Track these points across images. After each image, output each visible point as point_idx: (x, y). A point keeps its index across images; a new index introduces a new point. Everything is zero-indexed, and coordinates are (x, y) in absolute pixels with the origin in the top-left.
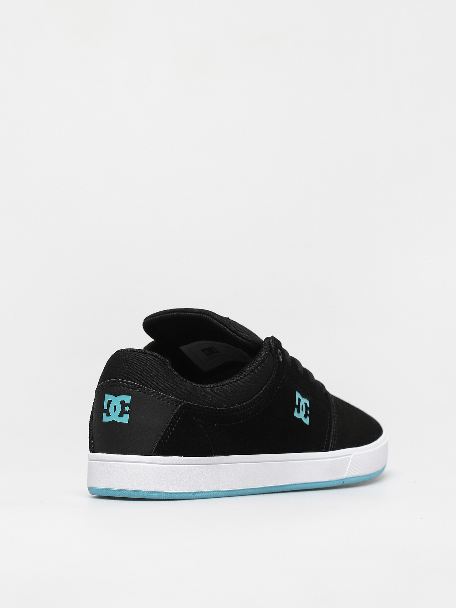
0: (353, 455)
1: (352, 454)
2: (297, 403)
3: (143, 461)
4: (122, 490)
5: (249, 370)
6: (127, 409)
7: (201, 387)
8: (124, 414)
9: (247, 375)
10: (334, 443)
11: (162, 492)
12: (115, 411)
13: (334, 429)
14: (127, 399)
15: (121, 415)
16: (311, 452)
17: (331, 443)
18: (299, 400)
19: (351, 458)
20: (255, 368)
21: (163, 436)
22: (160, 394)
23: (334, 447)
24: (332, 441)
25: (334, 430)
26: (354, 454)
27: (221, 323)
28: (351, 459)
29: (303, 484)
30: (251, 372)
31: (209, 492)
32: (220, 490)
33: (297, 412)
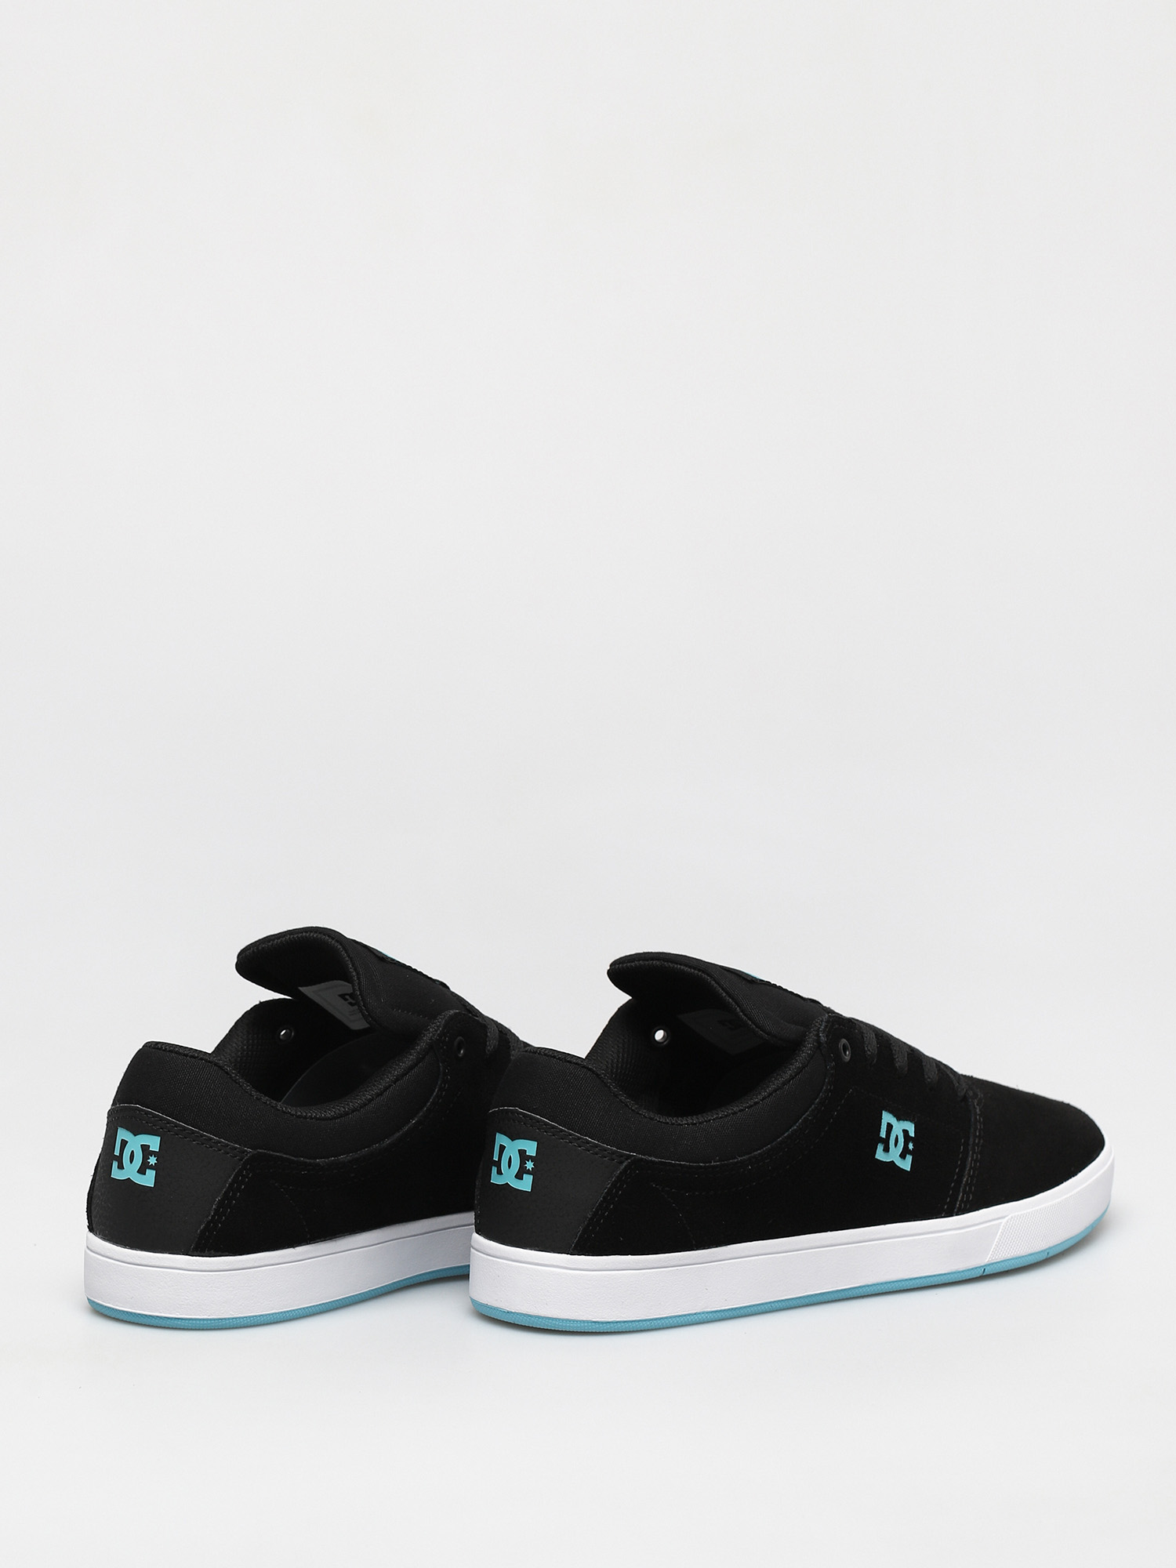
0: (1007, 1218)
1: (1004, 1217)
2: (883, 1134)
3: (555, 1264)
4: (518, 1314)
5: (772, 1087)
6: (530, 1165)
7: (674, 1124)
8: (524, 1175)
9: (769, 1096)
10: (968, 1197)
11: (588, 1322)
12: (509, 1167)
13: (970, 1170)
14: (531, 1148)
15: (519, 1176)
16: (914, 1221)
17: (960, 1199)
18: (890, 1127)
19: (1003, 1224)
20: (784, 1084)
21: (592, 1219)
22: (588, 1142)
23: (965, 1206)
24: (963, 1195)
25: (969, 1174)
26: (1010, 1217)
27: (730, 996)
28: (1001, 1227)
29: (893, 1282)
30: (775, 1091)
31: (685, 1315)
32: (709, 1310)
33: (884, 1150)
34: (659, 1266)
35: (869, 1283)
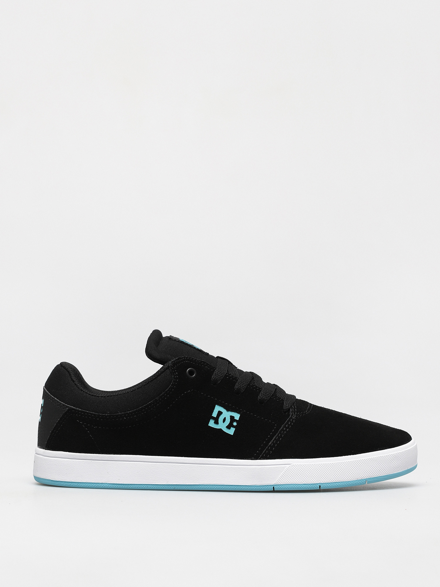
0: (290, 465)
2: (215, 415)
10: (269, 452)
17: (264, 452)
18: (220, 413)
22: (56, 400)
31: (96, 483)
32: (109, 483)
33: (214, 423)
34: (82, 458)
35: (205, 484)
